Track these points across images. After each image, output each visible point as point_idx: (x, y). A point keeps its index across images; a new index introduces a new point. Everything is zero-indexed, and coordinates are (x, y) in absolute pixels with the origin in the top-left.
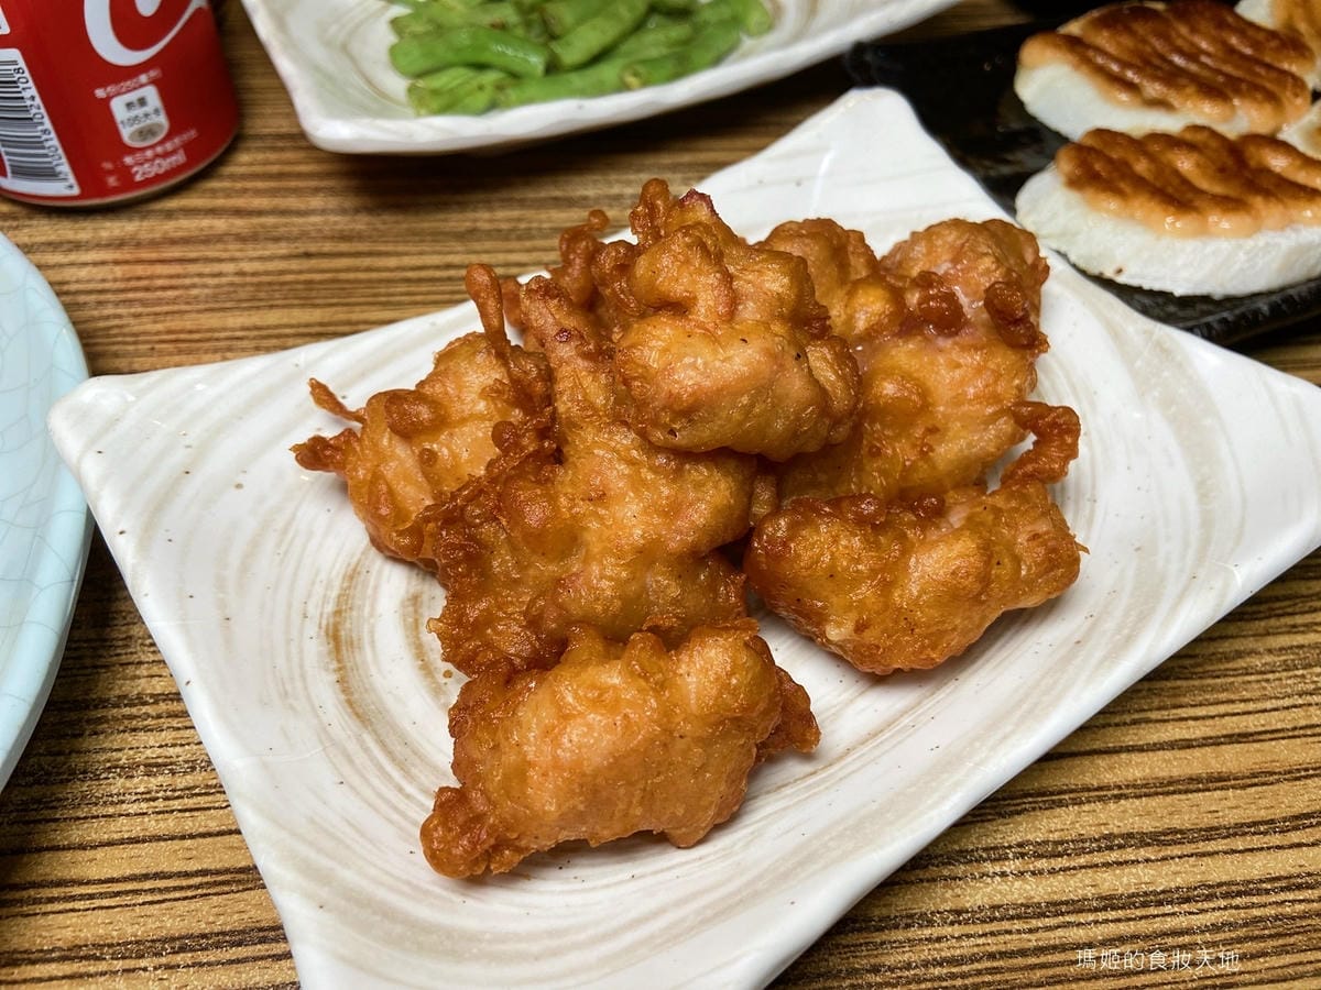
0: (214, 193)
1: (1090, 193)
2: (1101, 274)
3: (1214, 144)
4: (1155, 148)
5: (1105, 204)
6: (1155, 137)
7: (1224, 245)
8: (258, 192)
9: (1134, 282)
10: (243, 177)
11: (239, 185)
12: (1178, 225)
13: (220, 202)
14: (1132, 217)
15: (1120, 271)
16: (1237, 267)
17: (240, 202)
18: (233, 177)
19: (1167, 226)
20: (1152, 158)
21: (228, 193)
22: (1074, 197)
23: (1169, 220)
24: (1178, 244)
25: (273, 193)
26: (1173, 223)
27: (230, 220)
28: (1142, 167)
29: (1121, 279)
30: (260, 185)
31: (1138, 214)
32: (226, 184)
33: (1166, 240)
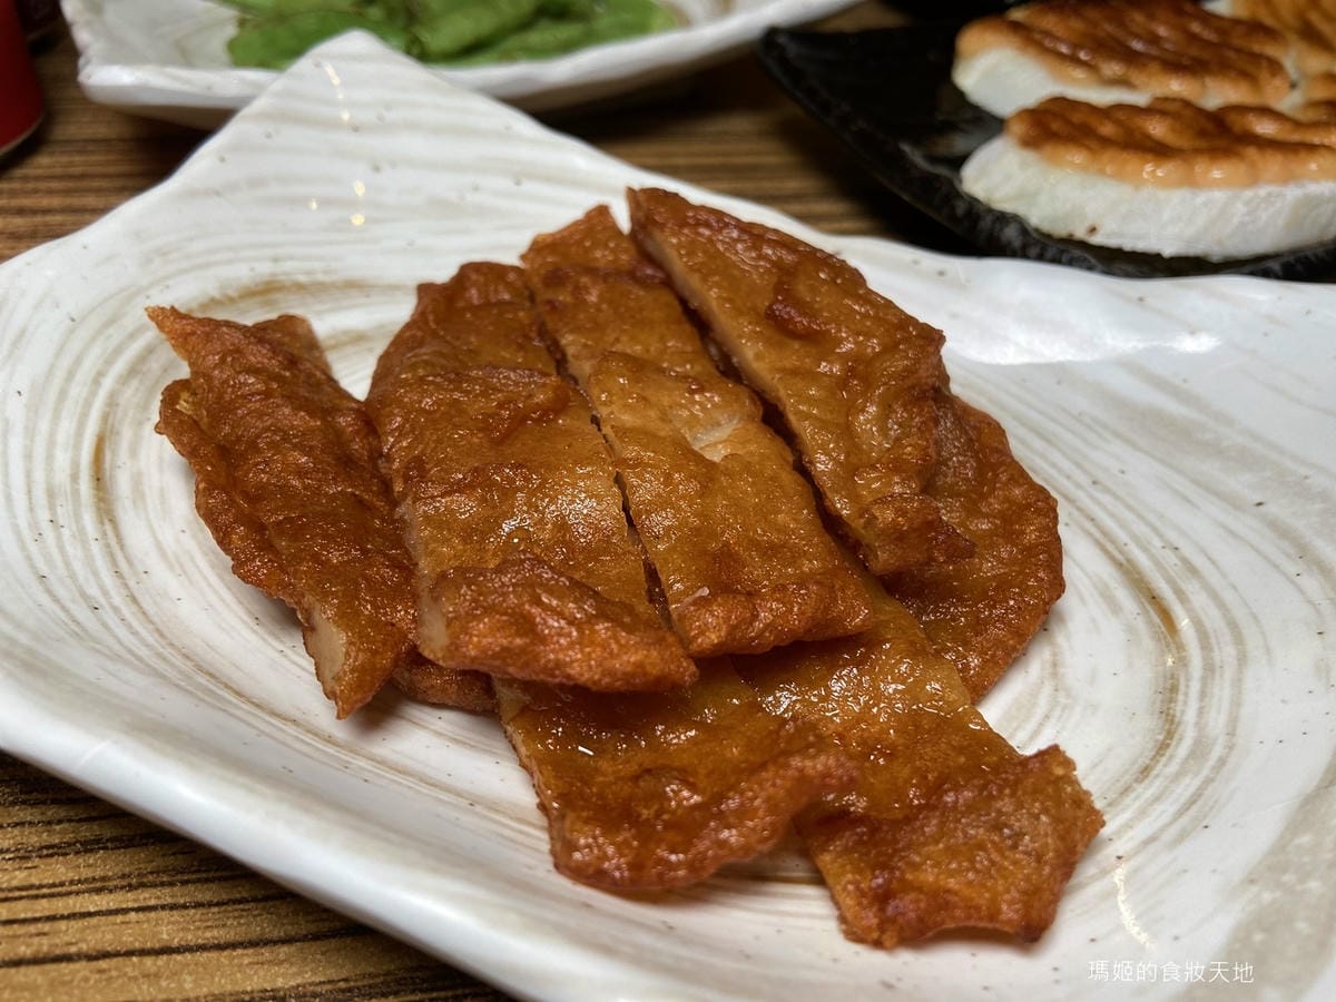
1: (1049, 149)
2: (1071, 235)
3: (1188, 113)
4: (1121, 115)
5: (1069, 157)
6: (1120, 107)
7: (1219, 195)
9: (1113, 242)
12: (1160, 173)
14: (1102, 172)
15: (1093, 230)
16: (1236, 220)
19: (1145, 176)
20: (1118, 123)
22: (1030, 156)
23: (1149, 167)
24: (1162, 194)
26: (1153, 171)
28: (1107, 129)
29: (1096, 240)
31: (1109, 170)
33: (1147, 192)
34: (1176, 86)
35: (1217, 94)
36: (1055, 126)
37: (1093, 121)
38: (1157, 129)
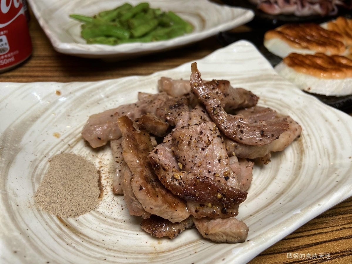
0: (23, 71)
2: (304, 90)
4: (310, 58)
7: (338, 81)
8: (37, 71)
9: (314, 92)
10: (33, 67)
11: (31, 69)
12: (325, 75)
13: (25, 74)
14: (310, 74)
15: (309, 89)
16: (343, 87)
17: (32, 74)
18: (29, 67)
19: (321, 76)
20: (310, 60)
21: (27, 71)
22: (291, 69)
24: (326, 81)
25: (42, 71)
26: (323, 75)
27: (28, 79)
28: (308, 62)
29: (310, 91)
30: (38, 69)
31: (311, 73)
32: (27, 69)
33: (322, 80)
34: (320, 49)
35: (330, 52)
36: (296, 61)
37: (304, 59)
38: (319, 62)
